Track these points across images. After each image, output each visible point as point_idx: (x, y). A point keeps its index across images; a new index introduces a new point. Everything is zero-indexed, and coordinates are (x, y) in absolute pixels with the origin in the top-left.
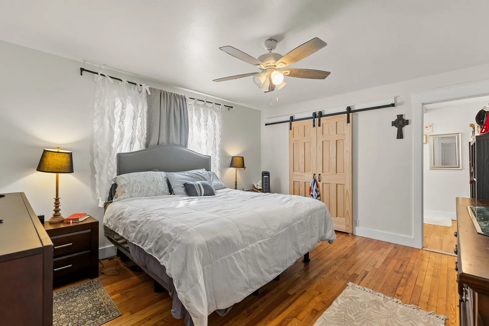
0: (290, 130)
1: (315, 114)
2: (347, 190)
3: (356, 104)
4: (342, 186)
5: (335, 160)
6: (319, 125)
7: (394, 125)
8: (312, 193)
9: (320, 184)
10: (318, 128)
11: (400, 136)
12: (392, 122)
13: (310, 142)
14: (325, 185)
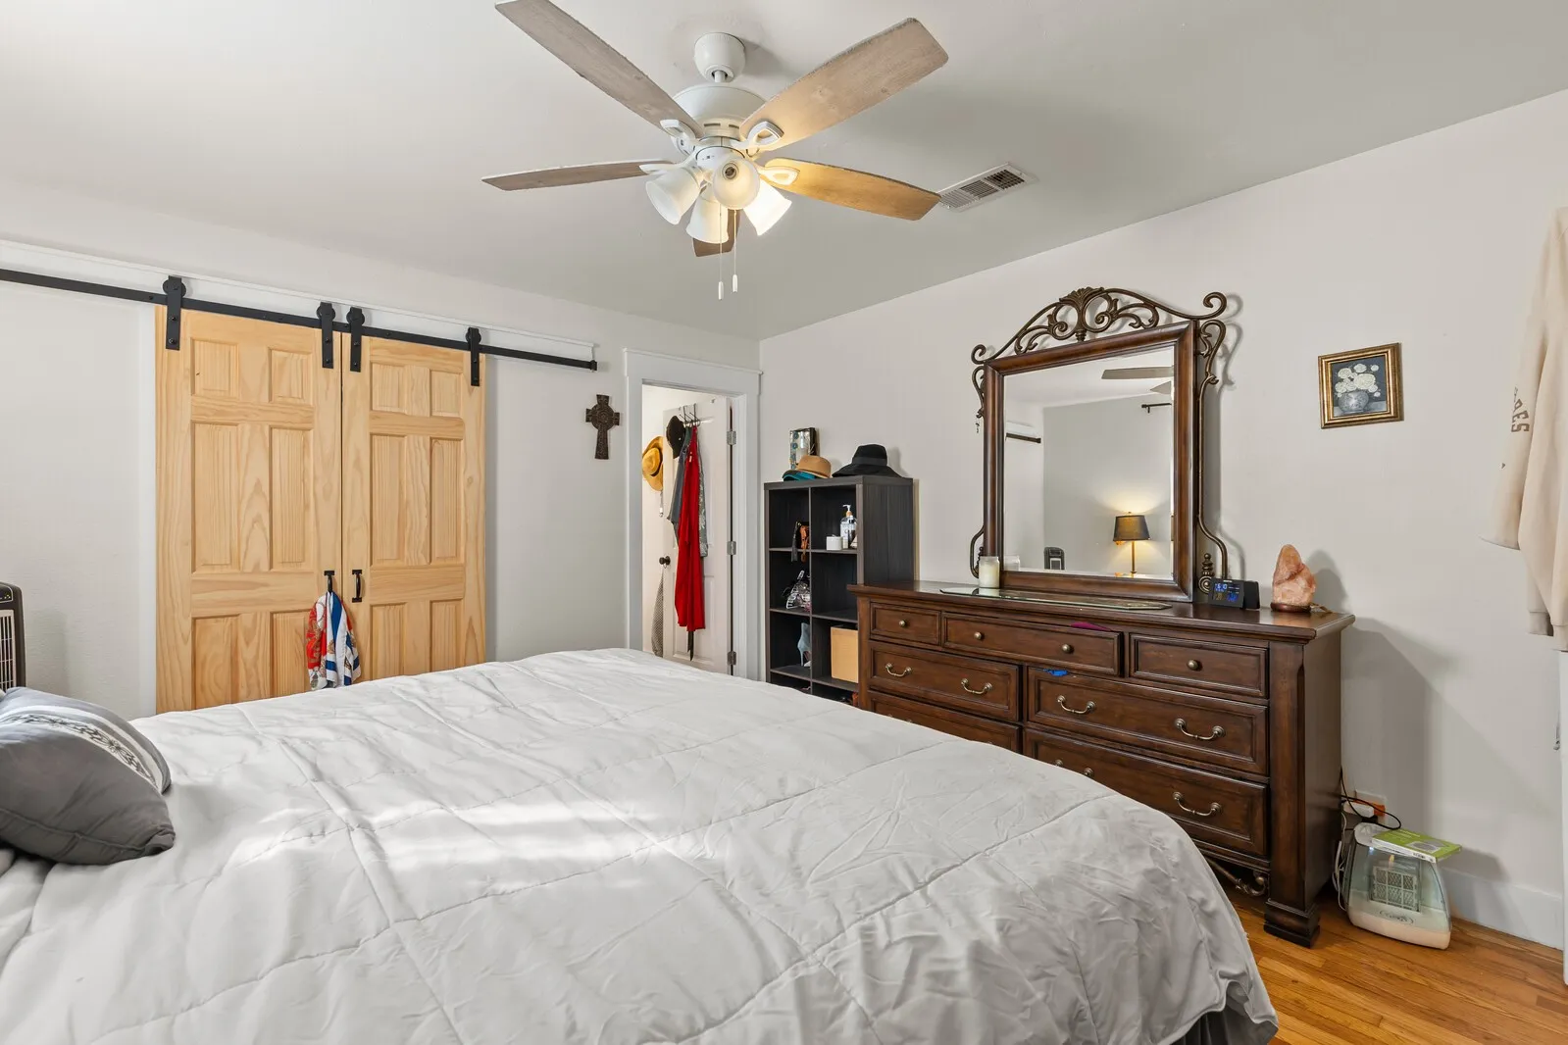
0: (168, 347)
1: (326, 309)
2: (471, 620)
3: (495, 328)
4: (451, 606)
5: (425, 511)
6: (356, 366)
7: (592, 421)
8: (329, 657)
9: (361, 611)
10: (350, 377)
11: (602, 452)
12: (588, 410)
13: (305, 430)
14: (379, 613)
